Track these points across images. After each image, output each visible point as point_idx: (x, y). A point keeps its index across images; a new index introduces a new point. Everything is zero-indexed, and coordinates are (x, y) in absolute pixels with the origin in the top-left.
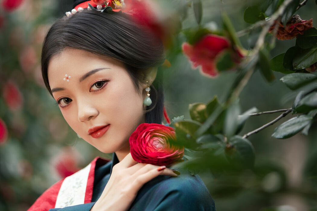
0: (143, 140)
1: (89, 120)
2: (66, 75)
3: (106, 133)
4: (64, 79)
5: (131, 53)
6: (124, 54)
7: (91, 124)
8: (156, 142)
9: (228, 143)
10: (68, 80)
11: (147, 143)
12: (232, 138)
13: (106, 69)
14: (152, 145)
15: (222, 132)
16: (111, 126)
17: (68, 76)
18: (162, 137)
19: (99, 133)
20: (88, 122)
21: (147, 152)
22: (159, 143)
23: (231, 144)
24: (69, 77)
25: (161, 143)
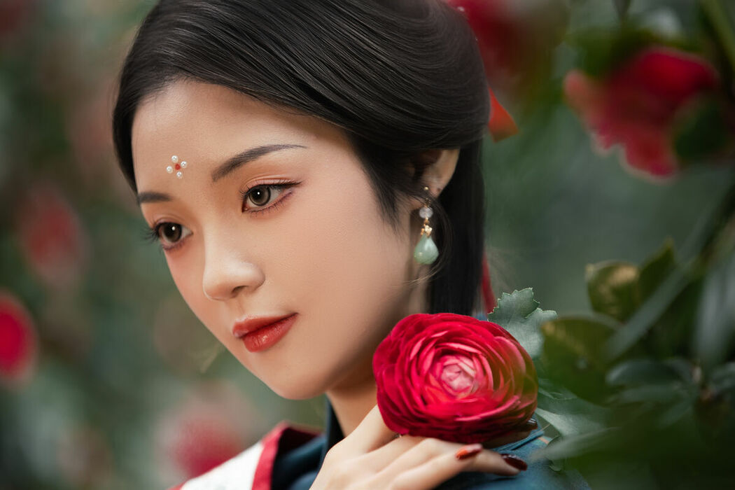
0: (414, 365)
1: (234, 297)
2: (175, 158)
3: (284, 340)
4: (169, 169)
5: (370, 105)
6: (347, 104)
7: (242, 310)
8: (451, 371)
9: (703, 386)
10: (179, 174)
11: (425, 372)
12: (719, 373)
13: (292, 150)
14: (440, 381)
15: (685, 349)
16: (300, 318)
17: (180, 160)
18: (469, 355)
19: (264, 338)
20: (234, 301)
21: (425, 402)
22: (459, 372)
23: (713, 390)
24: (183, 164)
25: (466, 374)
